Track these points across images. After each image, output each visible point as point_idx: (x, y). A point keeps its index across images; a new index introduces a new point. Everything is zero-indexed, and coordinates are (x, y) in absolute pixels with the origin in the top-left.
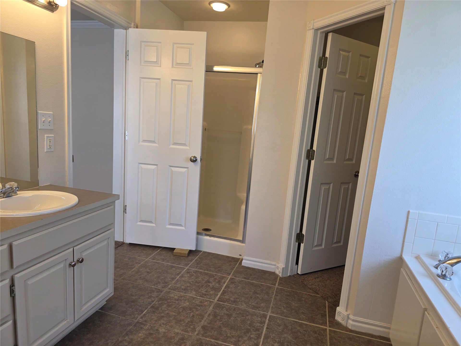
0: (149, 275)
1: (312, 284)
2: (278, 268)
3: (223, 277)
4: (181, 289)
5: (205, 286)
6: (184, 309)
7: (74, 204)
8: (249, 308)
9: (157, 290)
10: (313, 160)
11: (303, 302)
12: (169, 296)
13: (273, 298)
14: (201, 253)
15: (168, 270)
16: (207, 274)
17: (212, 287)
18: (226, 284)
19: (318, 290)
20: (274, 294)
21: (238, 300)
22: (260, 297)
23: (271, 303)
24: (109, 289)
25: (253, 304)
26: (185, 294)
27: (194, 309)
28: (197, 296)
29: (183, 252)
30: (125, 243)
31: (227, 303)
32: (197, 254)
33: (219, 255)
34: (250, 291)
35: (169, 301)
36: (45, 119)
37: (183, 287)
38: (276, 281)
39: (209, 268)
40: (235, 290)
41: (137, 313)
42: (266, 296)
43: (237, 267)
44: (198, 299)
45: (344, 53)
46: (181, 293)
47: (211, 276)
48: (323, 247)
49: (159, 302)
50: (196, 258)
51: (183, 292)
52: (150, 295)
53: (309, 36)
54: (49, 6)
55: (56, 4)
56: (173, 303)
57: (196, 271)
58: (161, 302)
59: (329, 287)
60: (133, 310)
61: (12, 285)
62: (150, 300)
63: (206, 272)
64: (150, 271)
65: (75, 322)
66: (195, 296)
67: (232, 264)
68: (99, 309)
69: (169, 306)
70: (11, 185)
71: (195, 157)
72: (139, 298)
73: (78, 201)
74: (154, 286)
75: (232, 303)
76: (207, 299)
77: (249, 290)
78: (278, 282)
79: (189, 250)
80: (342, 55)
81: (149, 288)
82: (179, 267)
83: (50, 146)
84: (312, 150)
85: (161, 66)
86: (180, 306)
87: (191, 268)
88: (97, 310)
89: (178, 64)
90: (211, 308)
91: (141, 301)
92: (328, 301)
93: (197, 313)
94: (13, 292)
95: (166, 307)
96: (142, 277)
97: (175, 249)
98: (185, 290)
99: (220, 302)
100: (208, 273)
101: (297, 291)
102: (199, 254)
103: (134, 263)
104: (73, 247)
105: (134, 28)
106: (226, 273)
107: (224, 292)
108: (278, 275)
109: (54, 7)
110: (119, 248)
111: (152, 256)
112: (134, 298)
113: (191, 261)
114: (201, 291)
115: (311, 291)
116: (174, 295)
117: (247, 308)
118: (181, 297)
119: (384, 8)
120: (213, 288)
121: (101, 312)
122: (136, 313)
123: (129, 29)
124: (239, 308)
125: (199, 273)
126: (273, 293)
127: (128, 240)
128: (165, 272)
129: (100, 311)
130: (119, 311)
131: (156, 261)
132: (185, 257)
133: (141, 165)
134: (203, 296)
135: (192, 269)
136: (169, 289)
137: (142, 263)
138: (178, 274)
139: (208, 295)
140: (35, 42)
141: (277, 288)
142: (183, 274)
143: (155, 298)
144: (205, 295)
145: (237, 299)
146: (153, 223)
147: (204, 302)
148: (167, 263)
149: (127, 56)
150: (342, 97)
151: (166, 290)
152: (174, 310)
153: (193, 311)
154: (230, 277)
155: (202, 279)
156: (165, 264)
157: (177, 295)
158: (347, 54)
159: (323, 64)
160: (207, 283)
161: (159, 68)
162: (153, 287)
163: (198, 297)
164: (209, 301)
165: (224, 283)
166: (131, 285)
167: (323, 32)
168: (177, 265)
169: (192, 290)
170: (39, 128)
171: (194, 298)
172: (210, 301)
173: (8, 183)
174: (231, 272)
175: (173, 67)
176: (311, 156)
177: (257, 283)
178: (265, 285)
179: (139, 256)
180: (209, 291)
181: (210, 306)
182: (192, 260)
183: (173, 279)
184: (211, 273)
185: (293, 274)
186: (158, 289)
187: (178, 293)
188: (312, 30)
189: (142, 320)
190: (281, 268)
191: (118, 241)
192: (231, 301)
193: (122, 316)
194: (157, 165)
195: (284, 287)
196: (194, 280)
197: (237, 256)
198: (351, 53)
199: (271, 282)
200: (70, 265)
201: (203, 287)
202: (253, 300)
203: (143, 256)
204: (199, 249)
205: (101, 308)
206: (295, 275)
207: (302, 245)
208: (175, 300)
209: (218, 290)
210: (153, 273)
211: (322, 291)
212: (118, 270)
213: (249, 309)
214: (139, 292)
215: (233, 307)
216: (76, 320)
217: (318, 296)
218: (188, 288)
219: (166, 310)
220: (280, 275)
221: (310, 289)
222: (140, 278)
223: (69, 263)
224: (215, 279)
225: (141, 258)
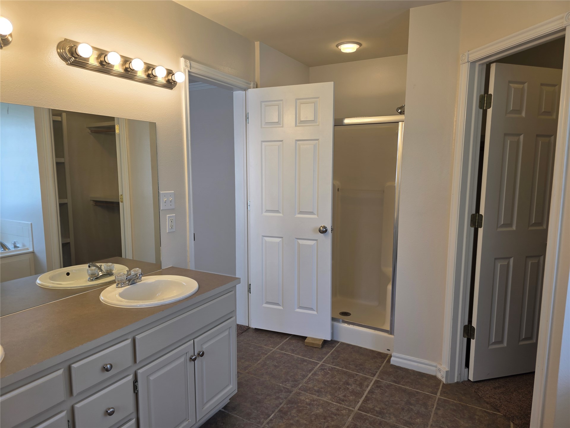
0: (277, 370)
1: (490, 397)
2: (439, 370)
3: (367, 378)
4: (314, 390)
5: (343, 389)
6: (317, 416)
7: (194, 292)
8: (399, 423)
9: (286, 390)
10: (481, 227)
11: (477, 422)
12: (300, 399)
13: (433, 412)
14: (339, 344)
15: (298, 365)
16: (345, 373)
17: (351, 391)
18: (369, 388)
19: (499, 405)
20: (435, 407)
21: (385, 411)
22: (414, 409)
23: (430, 419)
24: (232, 386)
25: (405, 418)
26: (318, 398)
27: (329, 419)
28: (333, 401)
29: (315, 342)
30: (250, 328)
31: (370, 413)
32: (333, 345)
33: (361, 348)
34: (401, 400)
35: (299, 404)
36: (166, 199)
37: (316, 388)
38: (438, 389)
39: (348, 365)
40: (381, 397)
41: (263, 416)
42: (423, 409)
43: (384, 366)
44: (334, 406)
45: (516, 86)
46: (314, 396)
47: (351, 376)
48: (505, 344)
49: (287, 405)
50: (332, 351)
51: (315, 394)
52: (277, 395)
53: (464, 71)
54: (168, 84)
55: (174, 81)
56: (304, 408)
57: (332, 367)
58: (290, 405)
59: (516, 402)
60: (259, 412)
61: (135, 381)
62: (277, 402)
63: (344, 370)
64: (278, 365)
65: (197, 421)
66: (331, 402)
67: (377, 361)
68: (223, 408)
69: (299, 411)
70: (135, 271)
71: (325, 227)
72: (266, 398)
73: (198, 287)
74: (283, 384)
75: (376, 415)
76: (345, 407)
77: (399, 398)
78: (440, 390)
79: (323, 339)
80: (513, 89)
81: (277, 386)
82: (311, 361)
83: (172, 226)
84: (478, 215)
85: (284, 126)
86: (313, 413)
87: (325, 364)
88: (220, 409)
89: (302, 122)
90: (350, 419)
91: (268, 402)
92: (513, 423)
93: (333, 423)
94: (136, 389)
95: (295, 412)
96: (269, 372)
97: (307, 337)
98: (318, 391)
99: (362, 412)
100: (347, 372)
101: (468, 405)
102: (335, 346)
103: (260, 353)
104: (194, 339)
105: (254, 88)
106: (370, 372)
107: (367, 399)
108: (439, 381)
109: (173, 84)
110: (244, 333)
111: (281, 346)
112: (260, 397)
113: (326, 354)
114: (338, 395)
115: (488, 406)
116: (305, 397)
117: (396, 423)
118: (314, 401)
119: (564, 29)
120: (353, 393)
121: (224, 412)
122: (261, 416)
123: (249, 89)
124: (386, 422)
125: (336, 371)
126: (433, 405)
127: (253, 325)
128: (295, 367)
129: (223, 410)
130: (243, 412)
131: (285, 352)
132: (318, 349)
133: (265, 238)
134: (340, 402)
135: (327, 365)
136: (300, 389)
137: (269, 354)
138: (310, 371)
139: (346, 401)
140: (156, 123)
141: (439, 399)
142: (317, 371)
143: (283, 399)
144: (343, 401)
145: (383, 409)
146: (280, 305)
147: (342, 410)
148: (297, 356)
149: (247, 119)
150: (518, 141)
151: (295, 390)
152: (304, 417)
153: (328, 421)
154: (375, 378)
155: (339, 379)
156: (295, 357)
157: (308, 399)
158: (521, 86)
159: (486, 103)
160: (346, 385)
161: (282, 128)
162: (281, 385)
163: (335, 403)
164: (347, 410)
165: (367, 386)
166: (257, 381)
167: (482, 64)
168: (308, 358)
169: (327, 392)
170: (161, 209)
171: (329, 404)
172: (349, 409)
173: (133, 269)
174: (377, 372)
175: (296, 126)
176: (478, 222)
177: (411, 390)
178: (422, 393)
179: (265, 345)
180: (348, 396)
181: (350, 416)
182: (328, 352)
183: (304, 376)
184: (350, 371)
185: (462, 380)
186: (287, 388)
187: (310, 396)
188: (468, 63)
189: (268, 426)
190: (445, 371)
191: (243, 326)
192: (375, 411)
193: (246, 419)
194: (282, 238)
195: (449, 398)
196: (330, 379)
197: (385, 351)
198: (526, 84)
199: (430, 390)
200: (191, 358)
201: (341, 390)
202: (405, 413)
203: (270, 345)
204: (335, 339)
205: (224, 407)
206: (464, 381)
207: (473, 342)
208: (307, 404)
209: (359, 395)
210: (280, 367)
211: (505, 408)
212: (243, 361)
213: (399, 425)
214: (265, 391)
215: (378, 419)
216: (198, 420)
217: (499, 415)
218: (322, 390)
219: (295, 417)
220: (444, 380)
221: (488, 403)
222: (267, 372)
223: (189, 357)
224: (356, 380)
225: (268, 348)
